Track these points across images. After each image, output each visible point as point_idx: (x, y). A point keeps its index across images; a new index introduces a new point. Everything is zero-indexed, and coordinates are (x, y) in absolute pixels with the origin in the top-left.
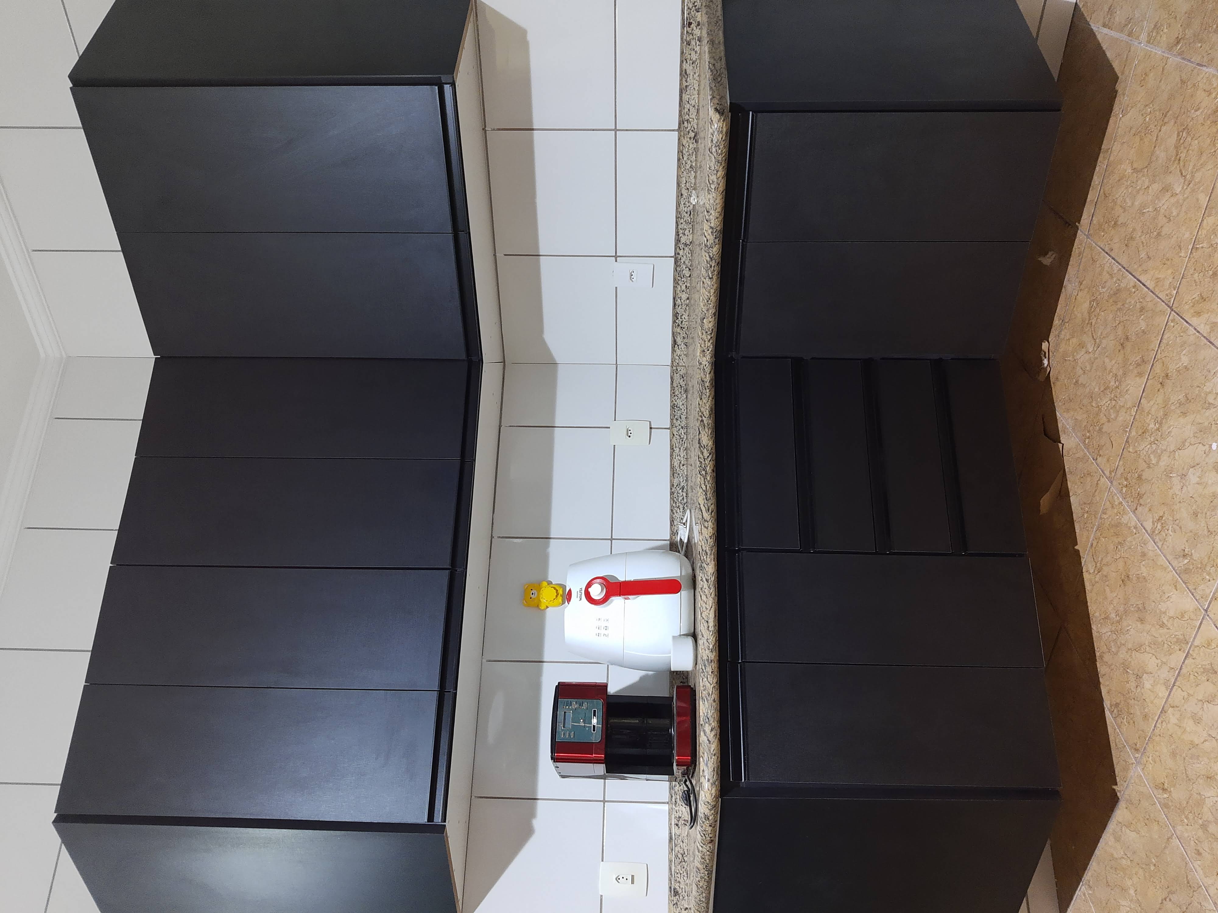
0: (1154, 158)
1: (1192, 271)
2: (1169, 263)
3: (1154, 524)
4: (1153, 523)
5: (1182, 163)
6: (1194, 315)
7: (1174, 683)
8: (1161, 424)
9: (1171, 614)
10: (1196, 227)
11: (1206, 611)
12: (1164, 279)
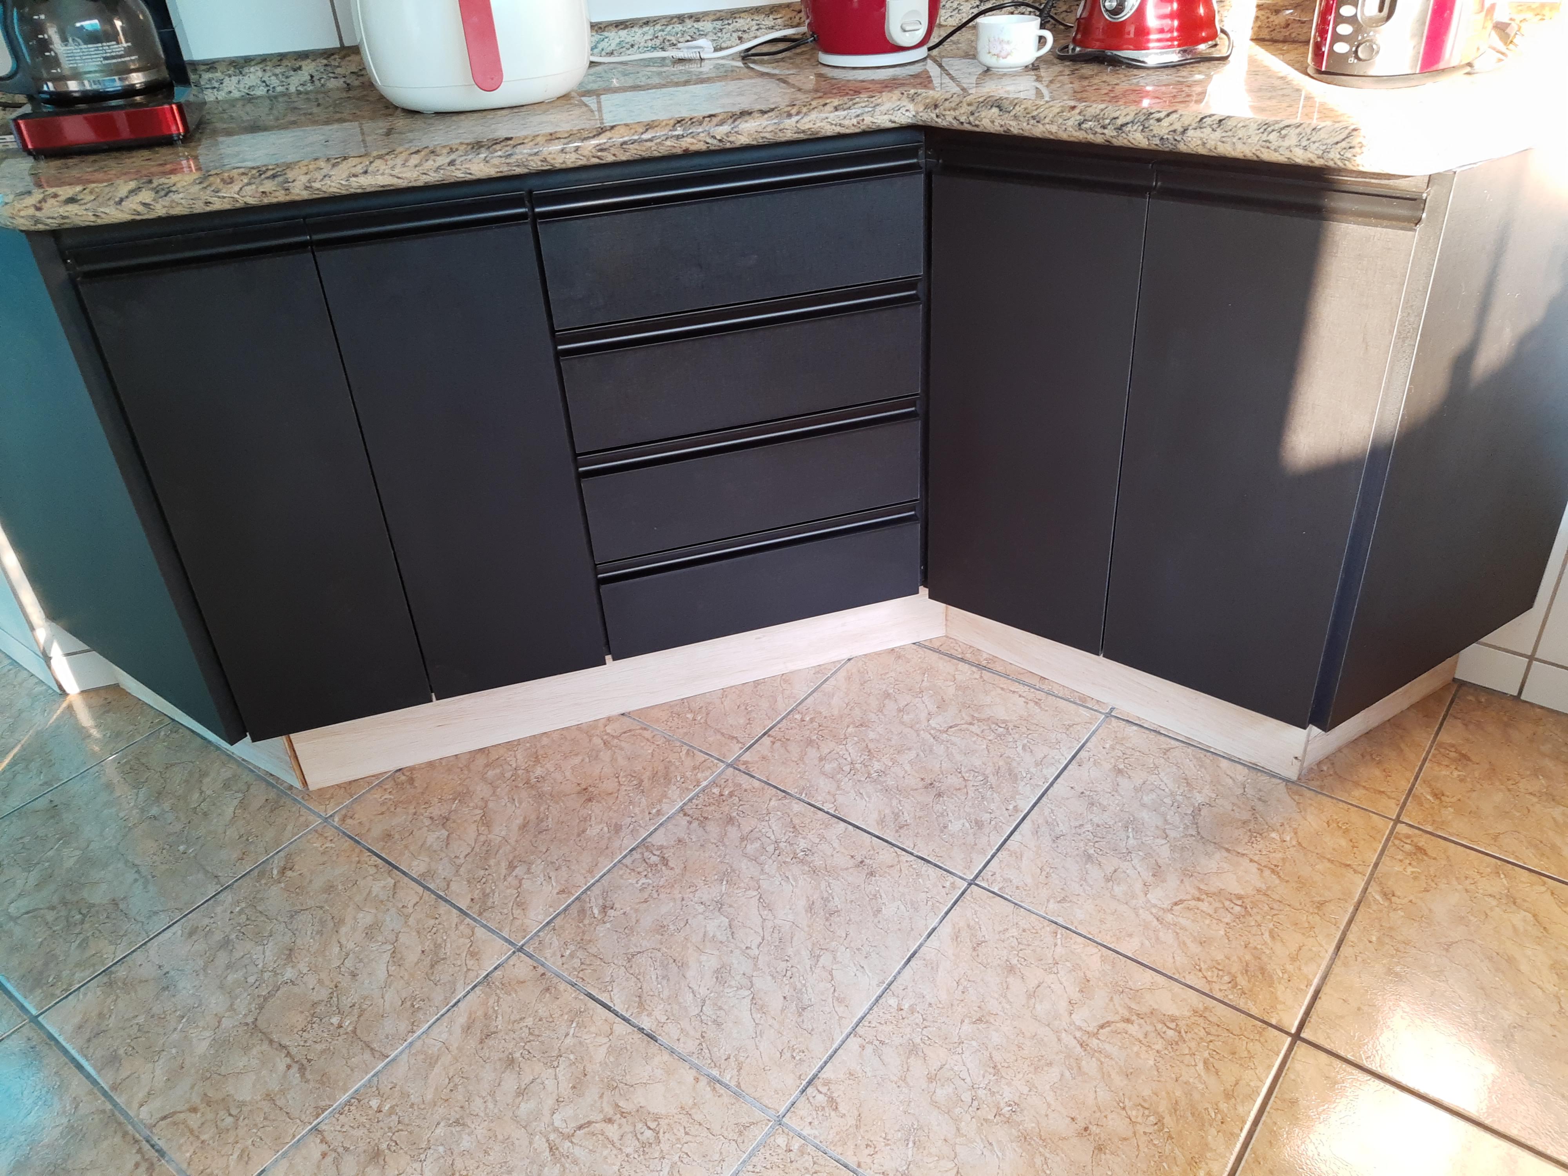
0: (1210, 848)
1: (1023, 924)
2: (1042, 878)
3: (658, 850)
4: (661, 848)
5: (1193, 903)
6: (954, 928)
7: (429, 889)
8: (802, 861)
9: (526, 884)
10: (1090, 933)
11: (521, 949)
12: (1019, 868)
